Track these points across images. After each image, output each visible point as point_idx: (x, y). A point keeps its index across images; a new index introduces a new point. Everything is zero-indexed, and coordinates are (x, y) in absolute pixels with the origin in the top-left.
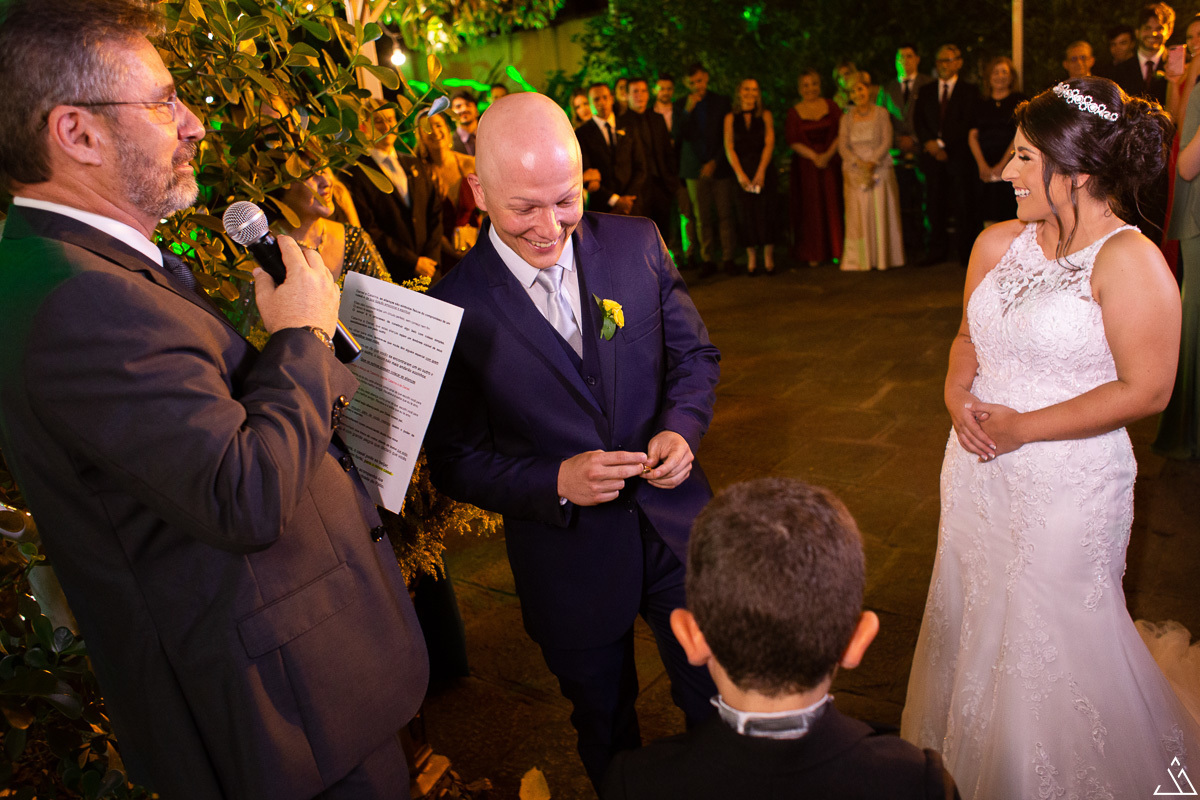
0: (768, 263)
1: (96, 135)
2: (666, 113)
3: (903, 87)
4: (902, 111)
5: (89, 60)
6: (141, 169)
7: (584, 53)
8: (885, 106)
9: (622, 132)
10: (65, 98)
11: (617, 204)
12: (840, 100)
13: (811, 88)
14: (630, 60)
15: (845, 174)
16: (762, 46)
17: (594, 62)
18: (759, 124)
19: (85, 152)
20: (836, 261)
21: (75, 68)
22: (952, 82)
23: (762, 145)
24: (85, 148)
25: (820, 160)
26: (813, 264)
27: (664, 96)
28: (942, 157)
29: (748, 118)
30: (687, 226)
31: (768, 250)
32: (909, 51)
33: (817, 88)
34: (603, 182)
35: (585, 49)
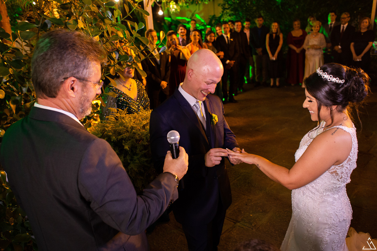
0: (277, 84)
2: (247, 32)
3: (330, 26)
4: (328, 34)
7: (222, 10)
8: (322, 33)
9: (232, 40)
11: (229, 63)
12: (307, 30)
13: (297, 26)
14: (237, 13)
15: (306, 56)
16: (282, 10)
17: (225, 13)
18: (278, 38)
20: (300, 84)
22: (346, 26)
23: (278, 45)
25: (298, 50)
26: (293, 85)
27: (247, 27)
28: (340, 52)
29: (274, 35)
30: (252, 69)
31: (277, 80)
32: (333, 14)
33: (299, 26)
34: (224, 56)
35: (222, 8)
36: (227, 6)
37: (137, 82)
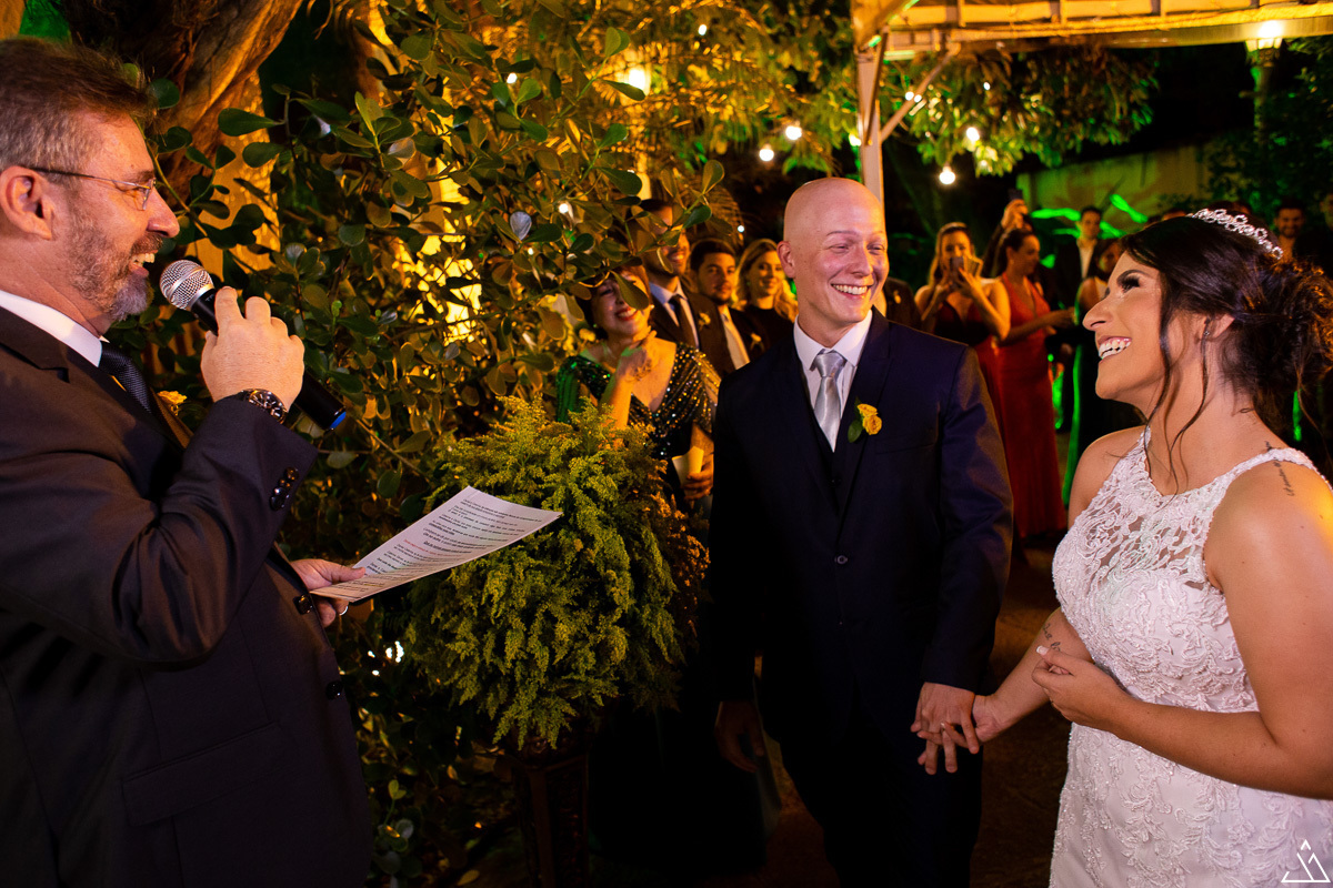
1: (49, 206)
5: (60, 125)
6: (96, 250)
7: (1210, 174)
10: (22, 160)
17: (1222, 185)
19: (34, 222)
21: (42, 130)
24: (36, 218)
35: (1211, 169)
36: (1230, 162)
37: (678, 352)
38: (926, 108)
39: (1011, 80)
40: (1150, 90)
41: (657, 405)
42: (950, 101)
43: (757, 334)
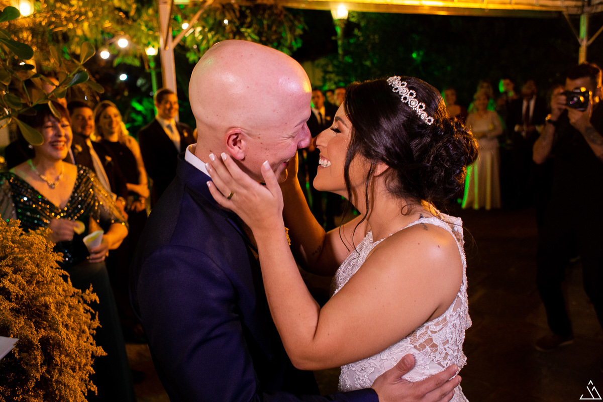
9: (328, 118)
13: (450, 97)
14: (347, 79)
16: (423, 74)
36: (330, 68)
37: (79, 171)
38: (194, 33)
39: (239, 19)
40: (304, 29)
41: (65, 204)
42: (207, 30)
43: (109, 156)
